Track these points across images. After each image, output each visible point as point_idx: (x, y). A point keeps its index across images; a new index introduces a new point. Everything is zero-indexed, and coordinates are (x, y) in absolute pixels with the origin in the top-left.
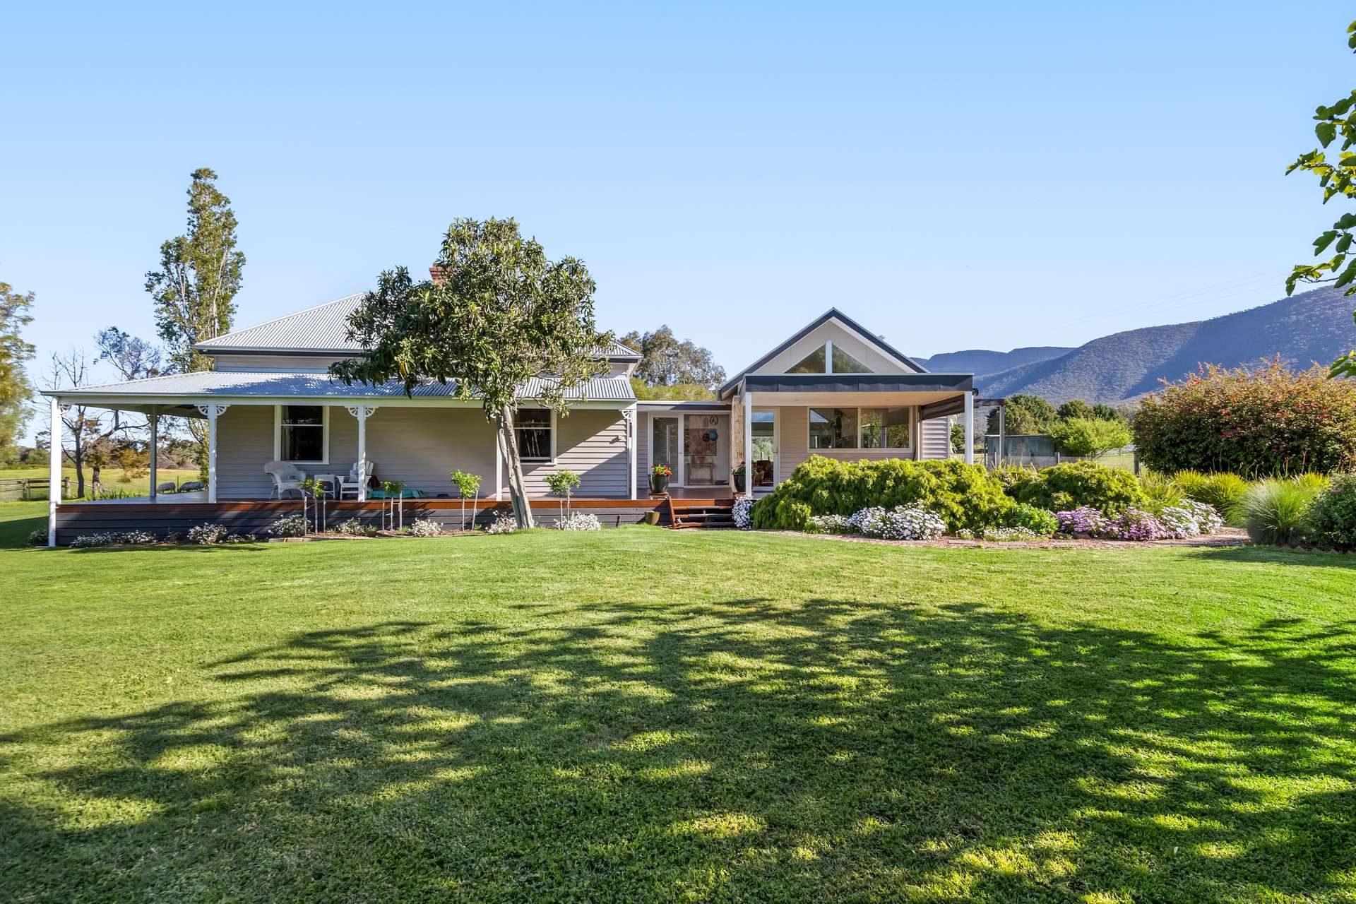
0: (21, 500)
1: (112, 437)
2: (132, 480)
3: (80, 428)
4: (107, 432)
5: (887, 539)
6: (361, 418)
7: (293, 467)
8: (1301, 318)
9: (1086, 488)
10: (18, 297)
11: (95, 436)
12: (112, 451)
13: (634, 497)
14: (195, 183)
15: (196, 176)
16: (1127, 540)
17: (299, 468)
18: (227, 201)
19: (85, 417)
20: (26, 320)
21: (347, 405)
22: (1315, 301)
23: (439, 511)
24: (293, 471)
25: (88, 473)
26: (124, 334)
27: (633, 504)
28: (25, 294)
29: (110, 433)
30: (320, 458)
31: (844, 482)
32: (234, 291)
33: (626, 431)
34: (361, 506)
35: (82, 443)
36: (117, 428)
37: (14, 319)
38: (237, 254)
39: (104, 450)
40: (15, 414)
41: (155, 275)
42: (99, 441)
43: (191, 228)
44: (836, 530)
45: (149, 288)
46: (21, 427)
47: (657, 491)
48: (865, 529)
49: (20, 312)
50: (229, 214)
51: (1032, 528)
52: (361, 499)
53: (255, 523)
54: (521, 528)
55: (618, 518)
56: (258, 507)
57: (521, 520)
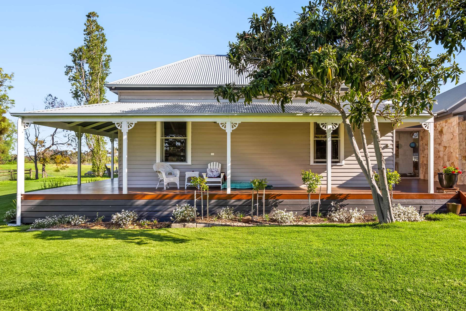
0: (10, 180)
1: (51, 149)
2: (61, 170)
3: (36, 145)
4: (48, 147)
6: (229, 130)
7: (170, 167)
10: (6, 75)
11: (43, 149)
12: (51, 156)
13: (432, 191)
14: (88, 20)
15: (89, 16)
17: (174, 167)
18: (102, 29)
19: (38, 139)
20: (10, 88)
21: (219, 120)
23: (286, 201)
24: (170, 169)
25: (40, 166)
26: (55, 98)
27: (432, 197)
28: (9, 74)
29: (50, 147)
30: (187, 162)
32: (107, 75)
33: (393, 141)
34: (230, 197)
35: (37, 152)
36: (53, 144)
37: (4, 87)
38: (108, 56)
39: (48, 155)
40: (11, 140)
41: (69, 67)
42: (45, 151)
43: (86, 42)
45: (67, 73)
46: (13, 146)
47: (450, 186)
49: (7, 83)
50: (103, 35)
52: (229, 191)
53: (157, 208)
54: (386, 222)
55: (421, 207)
56: (160, 196)
57: (385, 215)
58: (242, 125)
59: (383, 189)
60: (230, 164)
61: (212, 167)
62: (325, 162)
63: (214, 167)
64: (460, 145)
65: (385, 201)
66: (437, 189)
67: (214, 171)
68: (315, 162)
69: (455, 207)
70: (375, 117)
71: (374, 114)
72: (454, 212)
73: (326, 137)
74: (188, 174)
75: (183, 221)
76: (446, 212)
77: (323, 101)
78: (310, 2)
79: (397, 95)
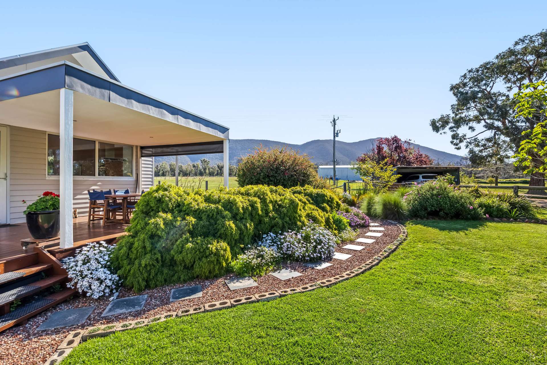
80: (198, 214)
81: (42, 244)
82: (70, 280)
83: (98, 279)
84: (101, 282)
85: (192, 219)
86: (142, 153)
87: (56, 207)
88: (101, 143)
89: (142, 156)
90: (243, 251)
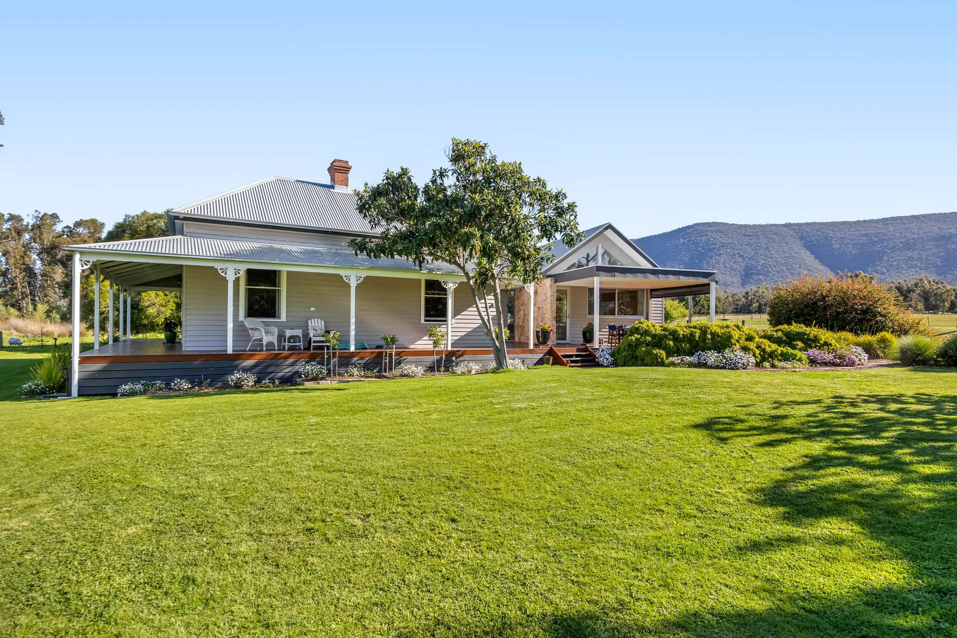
5: (729, 369)
6: (353, 284)
7: (261, 323)
8: (685, 241)
9: (809, 339)
13: (532, 347)
16: (845, 366)
17: (268, 324)
21: (343, 273)
22: (692, 231)
27: (531, 352)
30: (279, 317)
31: (681, 336)
34: (353, 355)
44: (691, 365)
47: (544, 343)
48: (709, 363)
51: (798, 360)
52: (352, 349)
53: (270, 370)
54: (503, 368)
55: (523, 361)
56: (272, 356)
57: (502, 362)
58: (367, 279)
59: (501, 342)
60: (354, 320)
61: (313, 325)
62: (445, 321)
63: (317, 325)
64: (552, 307)
65: (502, 352)
66: (535, 345)
67: (317, 328)
68: (426, 321)
69: (548, 360)
70: (497, 281)
71: (496, 278)
72: (548, 363)
73: (446, 295)
74: (289, 333)
75: (315, 379)
76: (542, 364)
77: (450, 262)
78: (441, 168)
79: (520, 271)
80: (654, 336)
81: (588, 345)
82: (597, 358)
83: (606, 358)
84: (607, 359)
85: (649, 338)
86: (651, 295)
87: (592, 329)
88: (619, 289)
89: (652, 298)
90: (673, 356)
